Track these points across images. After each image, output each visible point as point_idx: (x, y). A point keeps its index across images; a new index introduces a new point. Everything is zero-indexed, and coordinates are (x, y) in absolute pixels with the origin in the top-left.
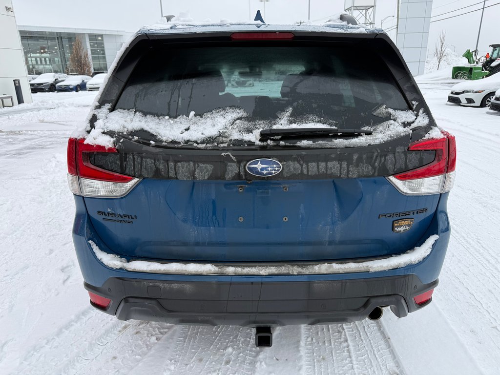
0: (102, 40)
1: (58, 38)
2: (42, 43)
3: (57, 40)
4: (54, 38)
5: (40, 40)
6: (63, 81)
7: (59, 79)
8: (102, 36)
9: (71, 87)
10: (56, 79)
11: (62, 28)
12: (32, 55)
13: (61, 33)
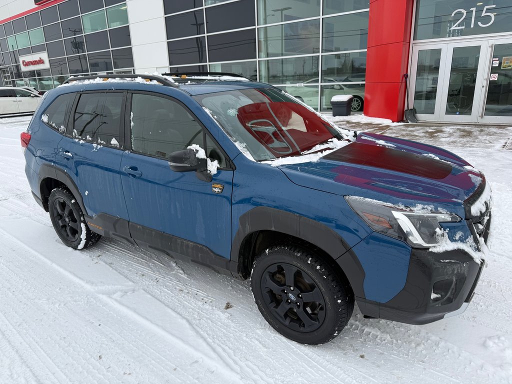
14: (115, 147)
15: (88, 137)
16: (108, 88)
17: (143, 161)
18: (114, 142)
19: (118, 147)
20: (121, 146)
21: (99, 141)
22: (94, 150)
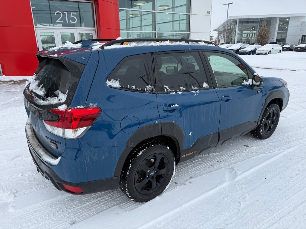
0: (289, 21)
1: (260, 21)
2: (251, 25)
3: (259, 23)
4: (258, 22)
5: (250, 23)
6: (245, 48)
7: (243, 47)
8: (289, 18)
9: (247, 52)
10: (241, 47)
11: (263, 15)
12: (246, 32)
13: (262, 18)
14: (206, 89)
15: (181, 88)
16: (185, 49)
17: (229, 90)
18: (205, 85)
19: (209, 87)
20: (210, 87)
21: (193, 88)
22: (195, 95)
